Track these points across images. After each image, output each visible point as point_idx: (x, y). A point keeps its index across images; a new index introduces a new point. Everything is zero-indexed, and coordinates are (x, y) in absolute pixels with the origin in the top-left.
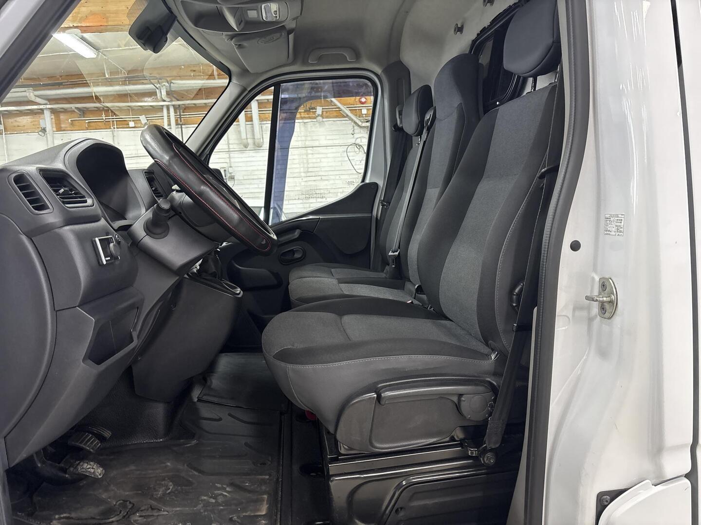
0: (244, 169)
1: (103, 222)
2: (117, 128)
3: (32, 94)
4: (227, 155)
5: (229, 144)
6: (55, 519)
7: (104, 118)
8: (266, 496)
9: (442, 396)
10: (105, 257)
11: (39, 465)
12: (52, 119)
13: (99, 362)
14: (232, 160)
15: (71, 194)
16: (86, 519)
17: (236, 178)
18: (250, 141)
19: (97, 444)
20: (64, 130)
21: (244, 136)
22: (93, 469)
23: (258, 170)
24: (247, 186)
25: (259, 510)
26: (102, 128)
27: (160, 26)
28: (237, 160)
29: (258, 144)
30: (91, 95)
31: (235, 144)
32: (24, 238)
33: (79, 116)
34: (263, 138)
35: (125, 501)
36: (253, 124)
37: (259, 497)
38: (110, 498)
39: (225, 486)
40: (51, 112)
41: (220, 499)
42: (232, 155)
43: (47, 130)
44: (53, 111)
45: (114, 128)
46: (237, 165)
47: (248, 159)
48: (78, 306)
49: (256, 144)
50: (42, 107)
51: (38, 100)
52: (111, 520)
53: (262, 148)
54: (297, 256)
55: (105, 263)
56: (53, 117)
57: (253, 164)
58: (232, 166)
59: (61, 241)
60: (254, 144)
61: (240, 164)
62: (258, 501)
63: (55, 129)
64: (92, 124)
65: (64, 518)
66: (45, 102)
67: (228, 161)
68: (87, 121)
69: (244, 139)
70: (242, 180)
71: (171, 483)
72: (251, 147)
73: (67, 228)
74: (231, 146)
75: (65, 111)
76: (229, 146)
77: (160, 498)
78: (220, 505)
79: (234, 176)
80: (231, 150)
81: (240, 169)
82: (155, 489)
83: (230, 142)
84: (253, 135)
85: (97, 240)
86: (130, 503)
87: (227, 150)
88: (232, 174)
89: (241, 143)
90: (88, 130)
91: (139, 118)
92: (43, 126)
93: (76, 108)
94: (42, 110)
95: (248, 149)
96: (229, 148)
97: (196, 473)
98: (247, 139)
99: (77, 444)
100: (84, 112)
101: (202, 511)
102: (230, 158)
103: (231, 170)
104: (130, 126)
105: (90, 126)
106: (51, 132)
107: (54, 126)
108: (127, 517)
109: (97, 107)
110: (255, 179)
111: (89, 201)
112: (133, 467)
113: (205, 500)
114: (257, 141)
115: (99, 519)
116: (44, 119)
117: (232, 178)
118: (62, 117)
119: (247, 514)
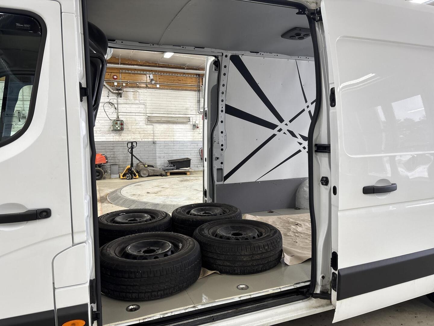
4: (22, 103)
14: (25, 106)
31: (27, 96)
58: (25, 110)
67: (22, 106)
76: (24, 98)
83: (24, 95)
87: (22, 99)
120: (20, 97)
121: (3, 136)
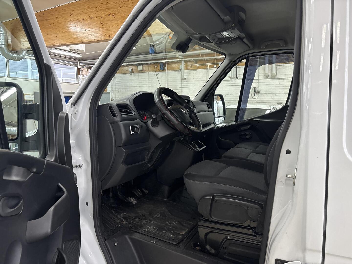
0: (265, 88)
1: (138, 120)
2: (209, 68)
3: (177, 54)
4: (257, 81)
5: (259, 76)
6: (122, 214)
7: (204, 64)
8: (187, 229)
9: (240, 205)
10: (132, 132)
11: (119, 195)
12: (184, 64)
13: (128, 165)
14: (260, 84)
15: (128, 111)
16: (130, 217)
17: (260, 93)
18: (270, 74)
19: (141, 194)
20: (188, 70)
21: (267, 72)
22: (133, 201)
23: (272, 89)
24: (265, 97)
25: (182, 232)
26: (203, 68)
27: (185, 43)
28: (262, 84)
29: (274, 76)
30: (199, 54)
31: (262, 76)
32: (110, 124)
33: (194, 63)
34: (277, 73)
35: (144, 215)
36: (272, 66)
37: (185, 229)
38: (140, 213)
39: (176, 221)
40: (184, 62)
41: (171, 225)
42: (260, 81)
43: (182, 69)
44: (185, 61)
45: (208, 68)
46: (262, 86)
47: (268, 83)
48: (122, 146)
49: (273, 76)
50: (181, 60)
51: (180, 57)
52: (136, 219)
53: (275, 78)
54: (248, 137)
55: (131, 134)
56: (185, 64)
57: (270, 86)
58: (259, 86)
59: (119, 126)
60: (272, 76)
61: (264, 86)
62: (184, 230)
63: (185, 69)
64: (199, 67)
65: (125, 214)
66: (182, 57)
67: (257, 84)
68: (197, 66)
69: (267, 73)
70: (263, 94)
71: (160, 214)
72: (269, 77)
73: (121, 122)
74: (260, 77)
75: (190, 61)
76: (259, 77)
77: (154, 218)
78: (171, 226)
79: (259, 92)
80: (259, 79)
81: (263, 88)
82: (154, 214)
83: (260, 75)
84: (272, 71)
85: (130, 126)
86: (145, 216)
87: (258, 79)
88: (259, 91)
89: (265, 75)
90: (197, 69)
91: (218, 63)
92: (180, 67)
93: (193, 60)
94: (181, 61)
95: (268, 78)
96: (259, 78)
97: (170, 214)
98: (268, 73)
99: (134, 192)
100: (196, 61)
101: (164, 226)
102: (258, 82)
103: (258, 89)
104: (214, 67)
105: (199, 68)
106: (183, 70)
107: (185, 68)
108: (141, 220)
109: (202, 59)
110: (270, 93)
111: (134, 113)
112: (152, 206)
113: (167, 223)
114: (273, 74)
115: (134, 218)
116: (181, 65)
117: (258, 93)
118: (189, 63)
119: (177, 232)
120: (256, 77)
121: (241, 108)
